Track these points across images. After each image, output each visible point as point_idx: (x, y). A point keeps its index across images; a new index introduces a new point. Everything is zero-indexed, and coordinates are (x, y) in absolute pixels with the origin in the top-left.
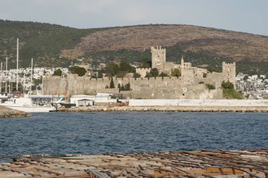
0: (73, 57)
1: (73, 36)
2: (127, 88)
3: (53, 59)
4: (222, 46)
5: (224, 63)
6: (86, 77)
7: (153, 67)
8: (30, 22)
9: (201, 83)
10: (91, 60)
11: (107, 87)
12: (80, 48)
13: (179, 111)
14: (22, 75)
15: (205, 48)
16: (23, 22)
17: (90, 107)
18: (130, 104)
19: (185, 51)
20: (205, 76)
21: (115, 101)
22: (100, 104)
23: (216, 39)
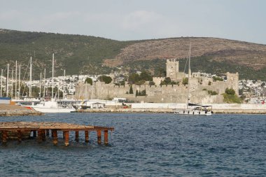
0: (114, 66)
1: (114, 48)
2: (144, 93)
3: (96, 68)
4: (244, 57)
5: (228, 73)
6: (112, 85)
7: (167, 76)
8: (78, 35)
9: (205, 90)
10: (129, 68)
11: (127, 93)
12: (119, 58)
13: (167, 112)
14: (68, 81)
15: (228, 58)
16: (72, 35)
17: (101, 109)
18: (132, 107)
19: (211, 61)
20: (210, 84)
21: (121, 104)
22: (109, 107)
23: (239, 50)
